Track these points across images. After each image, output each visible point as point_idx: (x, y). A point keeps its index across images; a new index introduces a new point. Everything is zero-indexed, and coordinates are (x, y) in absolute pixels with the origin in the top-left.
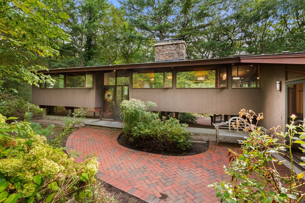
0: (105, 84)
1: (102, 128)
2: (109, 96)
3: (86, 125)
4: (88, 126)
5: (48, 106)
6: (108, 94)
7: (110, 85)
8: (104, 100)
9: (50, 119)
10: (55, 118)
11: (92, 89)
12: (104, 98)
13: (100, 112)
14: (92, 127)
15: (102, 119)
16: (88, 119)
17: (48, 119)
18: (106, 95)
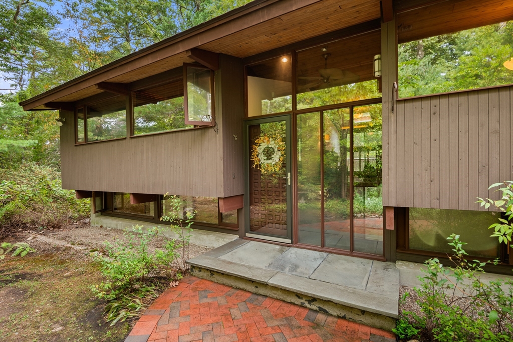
0: (251, 114)
1: (262, 291)
2: (269, 153)
3: (193, 267)
4: (204, 274)
5: (98, 194)
6: (264, 146)
7: (263, 113)
8: (251, 169)
9: (104, 226)
10: (117, 225)
11: (211, 131)
12: (251, 163)
13: (239, 211)
14: (217, 278)
15: (247, 235)
16: (201, 231)
17: (101, 227)
18: (259, 150)
